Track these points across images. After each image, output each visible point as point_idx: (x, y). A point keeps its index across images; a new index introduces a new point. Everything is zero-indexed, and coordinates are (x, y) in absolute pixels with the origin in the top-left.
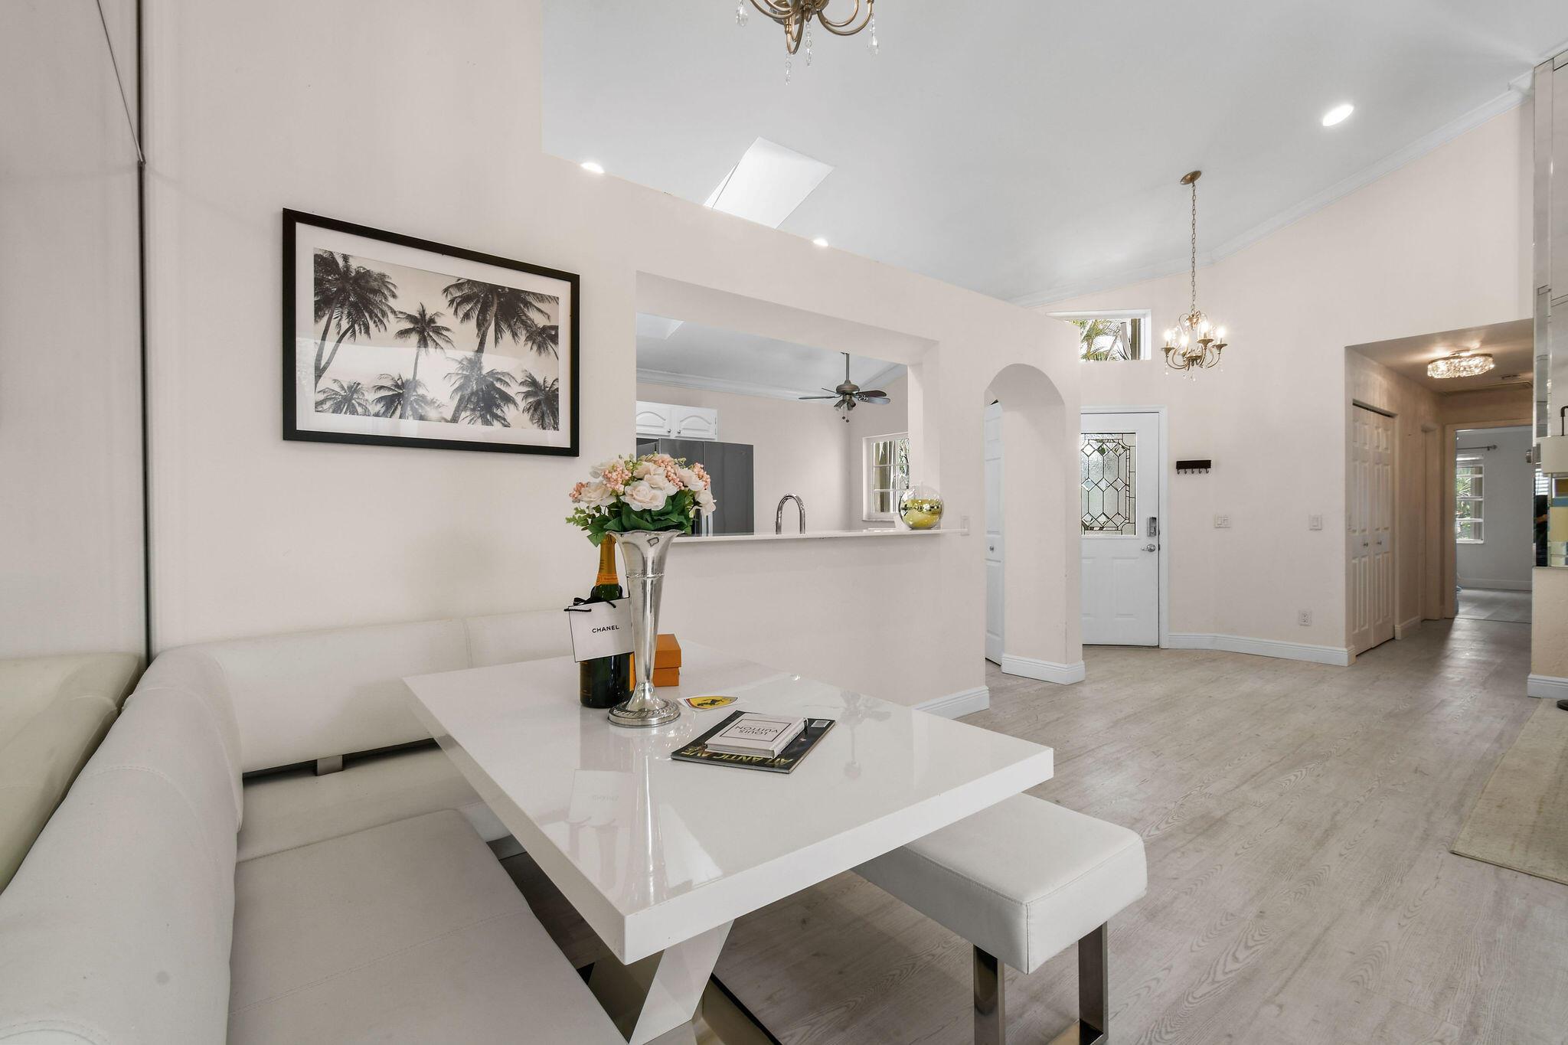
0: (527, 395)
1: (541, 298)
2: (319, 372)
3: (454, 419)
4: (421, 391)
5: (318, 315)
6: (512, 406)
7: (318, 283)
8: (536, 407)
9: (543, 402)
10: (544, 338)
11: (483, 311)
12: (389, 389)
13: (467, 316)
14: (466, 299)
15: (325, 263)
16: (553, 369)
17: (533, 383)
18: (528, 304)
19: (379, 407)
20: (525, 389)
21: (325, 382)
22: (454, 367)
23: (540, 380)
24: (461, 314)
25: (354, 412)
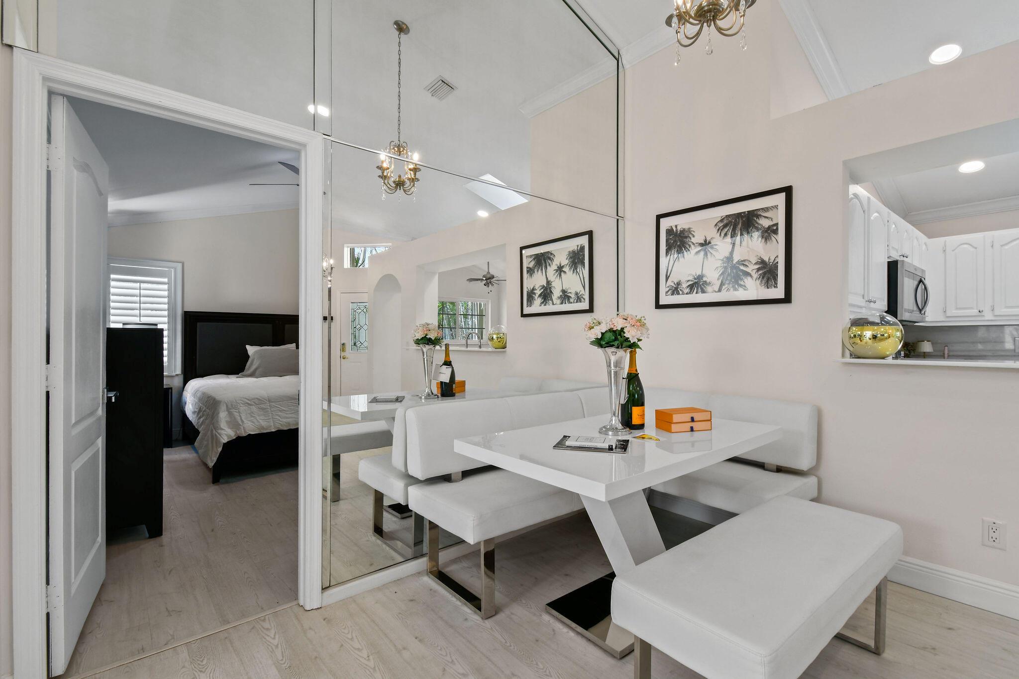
0: (758, 270)
1: (766, 209)
2: (667, 278)
3: (720, 290)
4: (704, 279)
5: (667, 255)
6: (749, 278)
7: (667, 241)
8: (763, 276)
9: (767, 272)
10: (769, 233)
11: (734, 230)
12: (692, 281)
13: (726, 235)
14: (725, 226)
15: (669, 232)
16: (775, 251)
17: (762, 262)
18: (758, 216)
19: (688, 290)
20: (757, 266)
21: (670, 283)
22: (719, 264)
23: (766, 259)
24: (723, 235)
25: (678, 294)
